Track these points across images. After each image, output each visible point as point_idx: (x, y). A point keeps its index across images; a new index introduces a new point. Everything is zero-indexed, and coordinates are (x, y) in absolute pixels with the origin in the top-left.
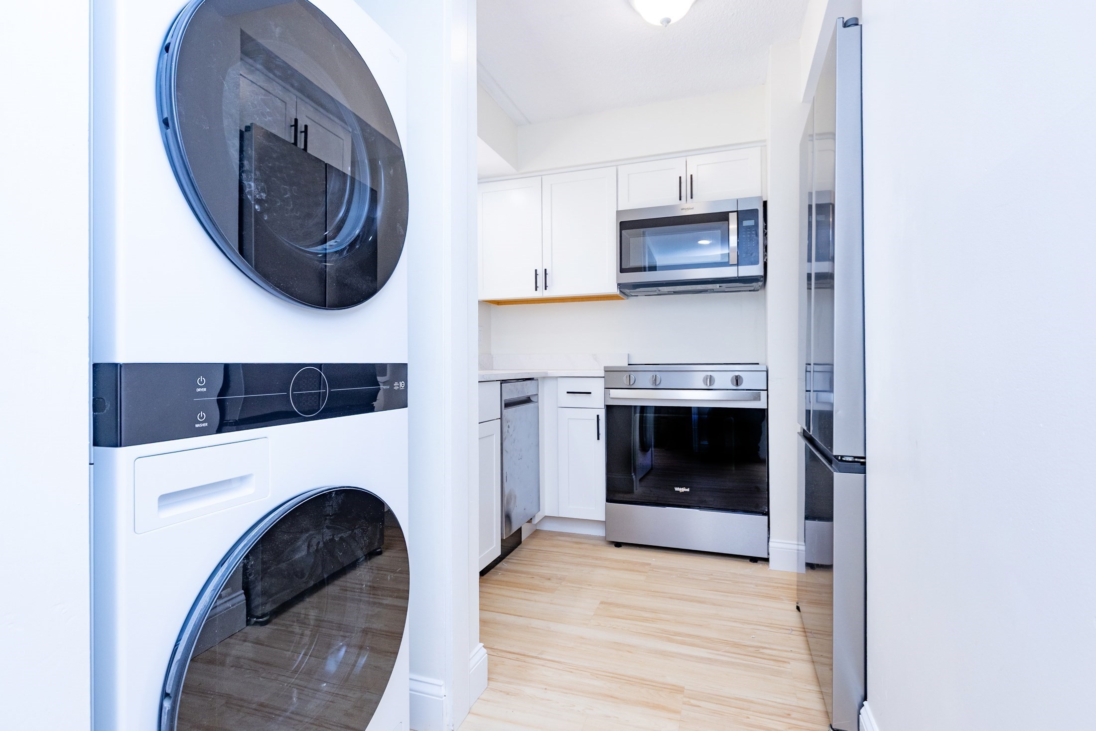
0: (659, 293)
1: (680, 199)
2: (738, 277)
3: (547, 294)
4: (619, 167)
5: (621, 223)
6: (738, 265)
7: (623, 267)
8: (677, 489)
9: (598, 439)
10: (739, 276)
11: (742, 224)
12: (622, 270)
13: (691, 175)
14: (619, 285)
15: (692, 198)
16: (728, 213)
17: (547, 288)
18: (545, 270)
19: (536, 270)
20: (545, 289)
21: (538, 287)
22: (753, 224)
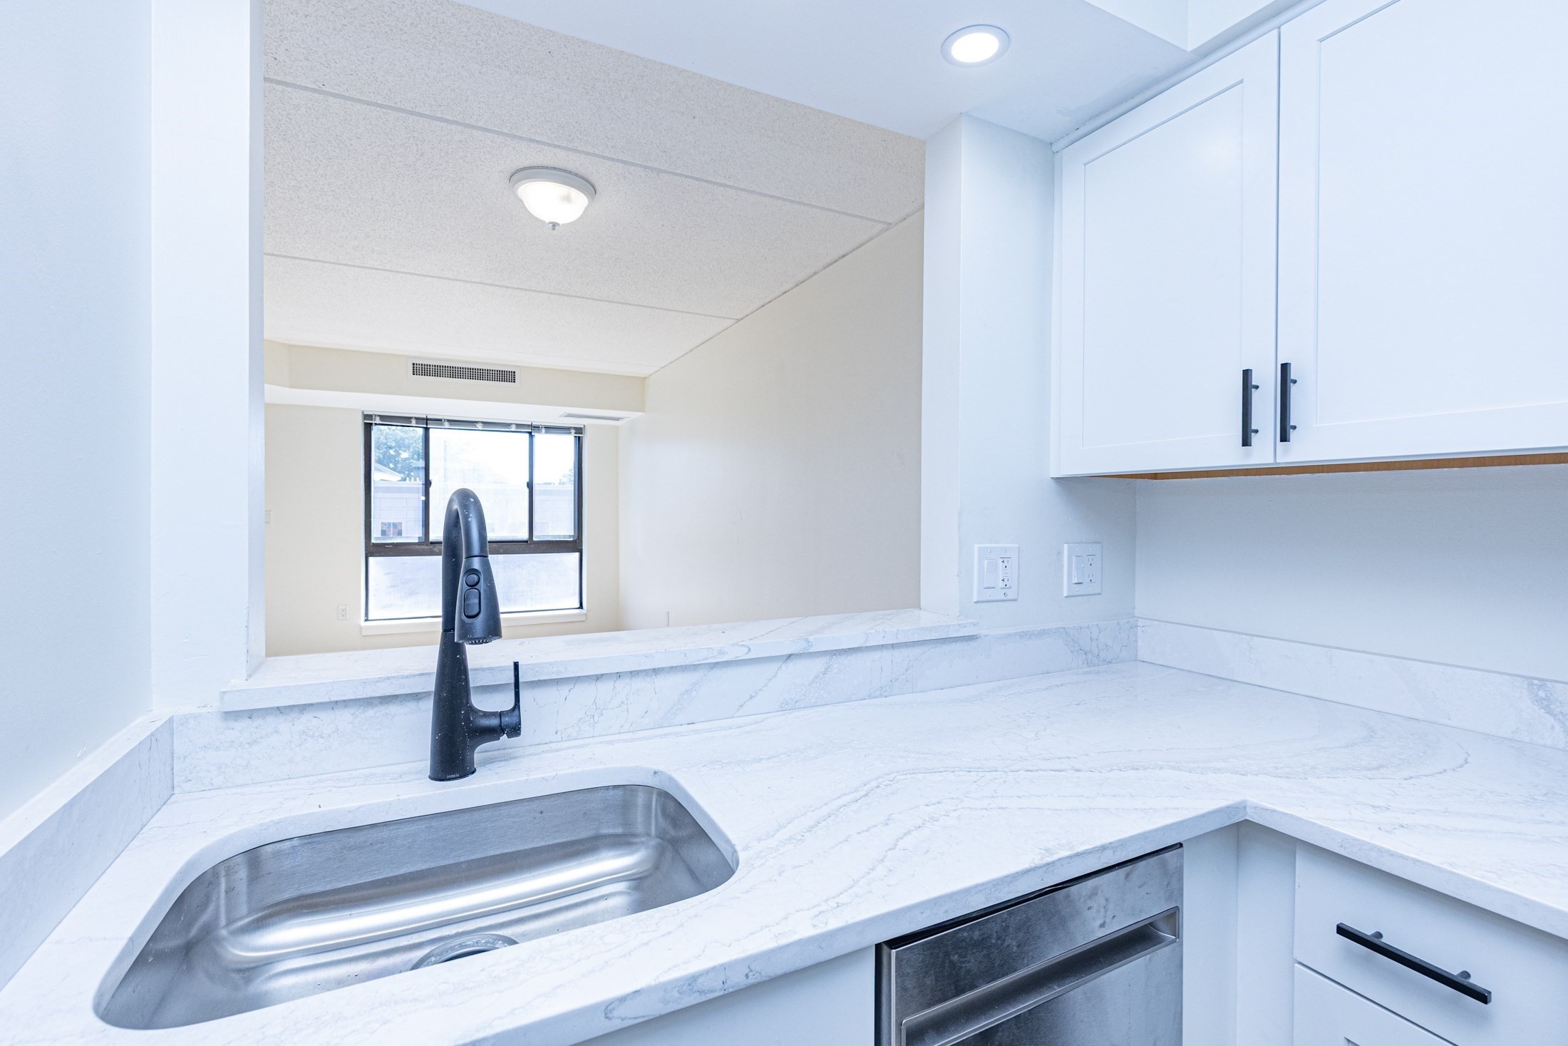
17: (1293, 435)
18: (1285, 367)
19: (1247, 374)
20: (1284, 438)
21: (1256, 432)
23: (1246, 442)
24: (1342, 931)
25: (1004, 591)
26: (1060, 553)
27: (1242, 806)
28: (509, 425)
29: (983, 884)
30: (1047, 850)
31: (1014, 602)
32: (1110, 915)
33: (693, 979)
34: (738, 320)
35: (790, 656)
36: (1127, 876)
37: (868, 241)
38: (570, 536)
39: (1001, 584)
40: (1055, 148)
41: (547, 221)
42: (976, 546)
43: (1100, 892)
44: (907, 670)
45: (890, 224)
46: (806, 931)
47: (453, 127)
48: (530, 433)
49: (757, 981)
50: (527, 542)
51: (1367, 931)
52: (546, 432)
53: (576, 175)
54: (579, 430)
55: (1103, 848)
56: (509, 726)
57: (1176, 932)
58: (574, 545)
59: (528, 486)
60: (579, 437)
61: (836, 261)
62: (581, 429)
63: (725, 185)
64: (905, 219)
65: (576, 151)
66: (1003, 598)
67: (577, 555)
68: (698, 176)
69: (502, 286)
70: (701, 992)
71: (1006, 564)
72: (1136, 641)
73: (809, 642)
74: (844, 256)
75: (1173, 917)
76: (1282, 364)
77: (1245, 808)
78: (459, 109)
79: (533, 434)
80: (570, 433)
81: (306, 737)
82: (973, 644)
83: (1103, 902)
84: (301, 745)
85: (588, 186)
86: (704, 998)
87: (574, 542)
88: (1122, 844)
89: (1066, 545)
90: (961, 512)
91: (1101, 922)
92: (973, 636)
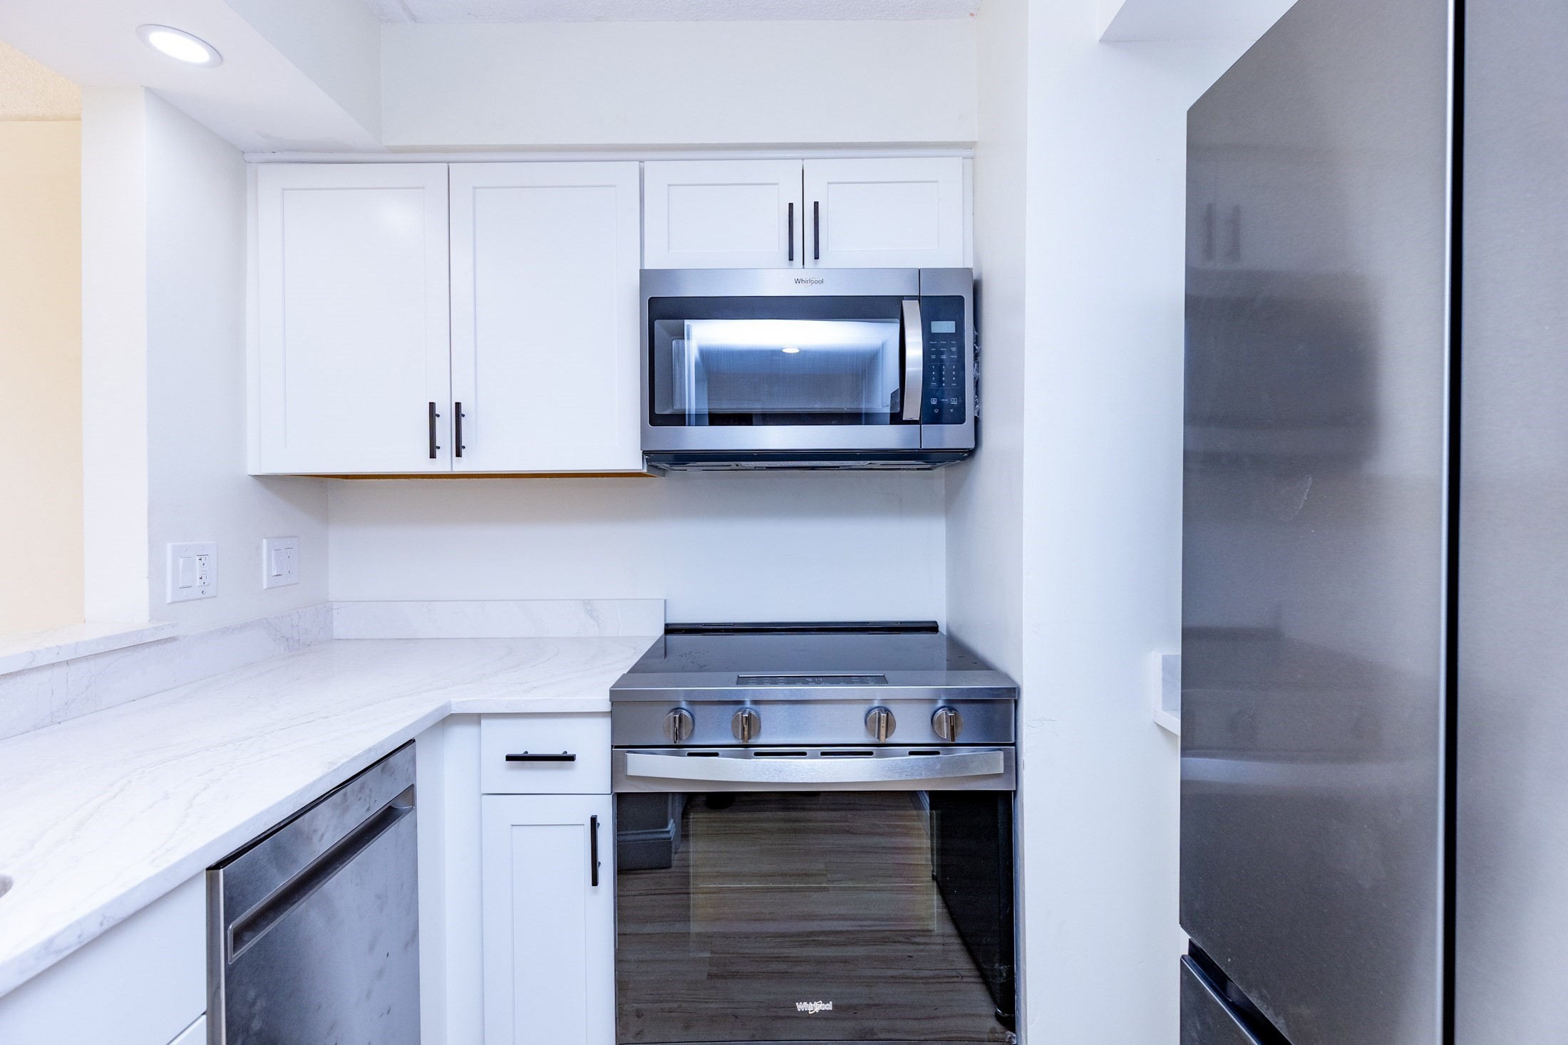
0: (737, 468)
1: (790, 258)
2: (919, 449)
4: (647, 165)
5: (651, 302)
6: (921, 422)
7: (657, 411)
8: (801, 1006)
9: (595, 883)
10: (923, 446)
11: (934, 327)
12: (654, 418)
13: (816, 204)
14: (645, 453)
15: (817, 257)
16: (901, 298)
17: (463, 452)
18: (458, 405)
19: (432, 405)
20: (459, 454)
21: (439, 448)
22: (953, 331)
23: (433, 455)
24: (509, 758)
25: (202, 588)
26: (259, 548)
27: (448, 705)
30: (331, 763)
31: (212, 599)
32: (372, 801)
36: (383, 769)
39: (198, 582)
40: (250, 158)
42: (169, 544)
43: (367, 786)
44: (88, 687)
49: (111, 925)
51: (520, 752)
55: (370, 750)
57: (413, 802)
66: (202, 595)
70: (57, 952)
71: (203, 561)
72: (332, 623)
75: (409, 793)
76: (456, 403)
77: (450, 706)
82: (170, 645)
83: (368, 791)
86: (60, 957)
88: (381, 744)
89: (265, 541)
90: (150, 511)
91: (368, 806)
92: (172, 639)
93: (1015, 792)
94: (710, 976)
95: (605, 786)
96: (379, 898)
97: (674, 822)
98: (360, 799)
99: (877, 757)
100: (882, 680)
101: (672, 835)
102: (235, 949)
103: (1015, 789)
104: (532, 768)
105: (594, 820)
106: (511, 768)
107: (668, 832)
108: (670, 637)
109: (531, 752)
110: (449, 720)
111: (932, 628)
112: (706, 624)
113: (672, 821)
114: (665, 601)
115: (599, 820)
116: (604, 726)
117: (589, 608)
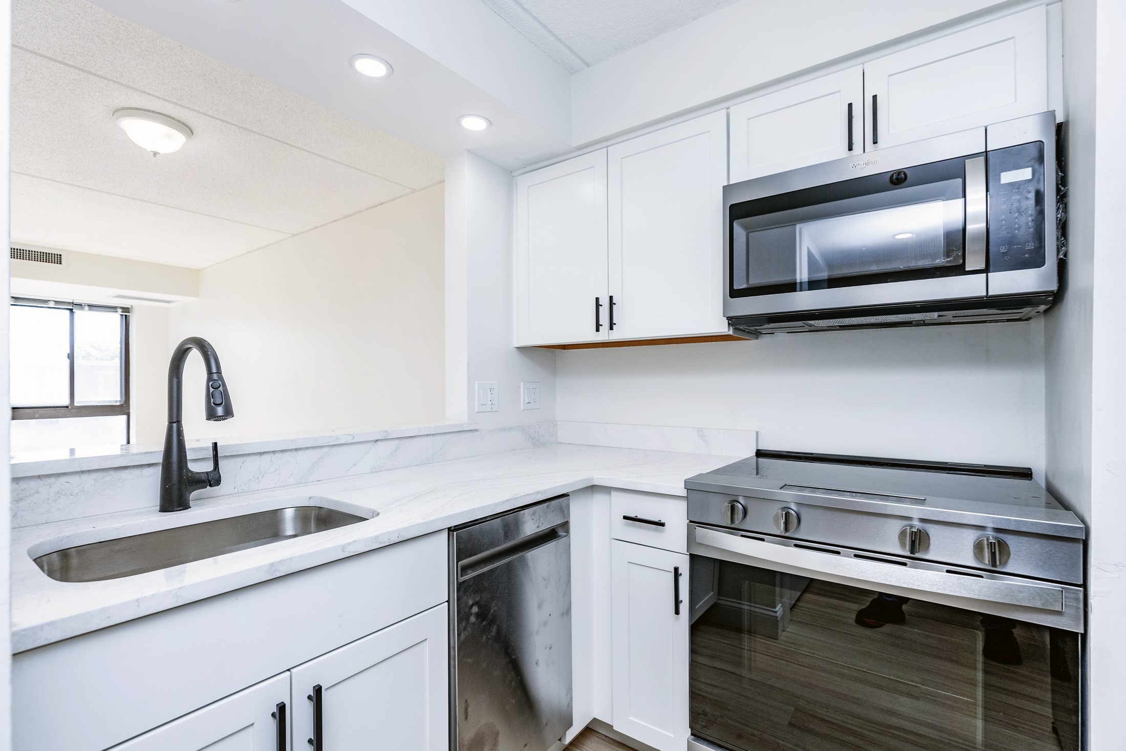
0: (812, 328)
1: (850, 149)
2: (986, 297)
3: (615, 336)
4: (733, 110)
5: (732, 207)
6: (986, 270)
7: (735, 287)
9: (677, 613)
10: (990, 293)
11: (999, 179)
12: (734, 293)
13: (875, 97)
14: (729, 319)
15: (875, 142)
16: (964, 158)
17: (614, 327)
18: (611, 298)
19: (597, 299)
20: (611, 328)
21: (601, 325)
22: (1030, 177)
23: (598, 330)
24: (625, 518)
25: (491, 406)
26: (519, 387)
28: (46, 301)
29: (490, 505)
31: (496, 413)
32: (541, 523)
33: (377, 537)
34: (294, 235)
35: (377, 440)
36: (547, 506)
37: (399, 198)
38: (116, 402)
39: (490, 403)
40: (514, 174)
41: (149, 150)
42: (476, 382)
43: (537, 513)
44: (441, 449)
45: (414, 190)
46: (420, 521)
47: (71, 70)
48: (71, 310)
49: (402, 540)
50: (67, 407)
51: (633, 515)
52: (89, 310)
53: (179, 121)
54: (126, 310)
55: (538, 493)
56: (212, 480)
57: (567, 531)
58: (123, 408)
59: (68, 357)
60: (126, 316)
61: (376, 206)
62: (128, 308)
63: (301, 149)
64: (425, 189)
65: (183, 106)
66: (491, 410)
67: (124, 417)
68: (282, 140)
69: (73, 185)
70: (380, 543)
71: (492, 392)
72: (557, 432)
73: (387, 433)
74: (382, 204)
75: (565, 525)
76: (610, 296)
77: (593, 479)
78: (83, 60)
79: (74, 311)
80: (117, 312)
81: (60, 495)
82: (476, 433)
83: (538, 516)
84: (56, 500)
85: (187, 129)
86: (381, 546)
87: (121, 406)
88: (545, 491)
89: (522, 383)
90: (468, 364)
91: (538, 525)
92: (476, 430)
93: (1085, 636)
94: (791, 724)
95: (684, 549)
96: (545, 580)
97: (782, 606)
98: (533, 519)
99: (910, 567)
100: (922, 502)
101: (779, 614)
102: (462, 576)
103: (1082, 631)
104: (640, 527)
105: (676, 569)
106: (626, 525)
107: (776, 612)
108: (761, 460)
109: (639, 517)
110: (593, 489)
111: (1025, 474)
112: (788, 452)
113: (780, 605)
114: (757, 433)
115: (680, 572)
116: (682, 506)
117: (701, 434)
